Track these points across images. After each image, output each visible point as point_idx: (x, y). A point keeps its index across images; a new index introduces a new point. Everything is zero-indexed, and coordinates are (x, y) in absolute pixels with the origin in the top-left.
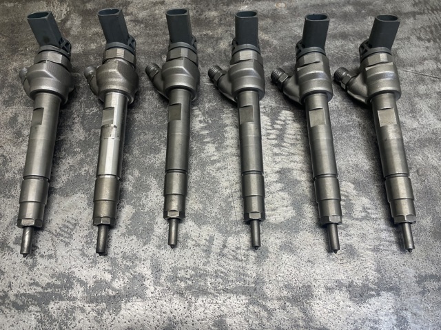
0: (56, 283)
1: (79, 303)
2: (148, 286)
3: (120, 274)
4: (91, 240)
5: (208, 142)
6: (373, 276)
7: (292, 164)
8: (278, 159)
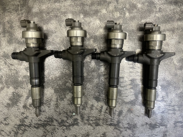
0: (48, 120)
1: (57, 127)
2: (79, 122)
3: (69, 118)
4: (58, 106)
5: (102, 66)
6: (159, 121)
7: (137, 77)
8: (131, 74)
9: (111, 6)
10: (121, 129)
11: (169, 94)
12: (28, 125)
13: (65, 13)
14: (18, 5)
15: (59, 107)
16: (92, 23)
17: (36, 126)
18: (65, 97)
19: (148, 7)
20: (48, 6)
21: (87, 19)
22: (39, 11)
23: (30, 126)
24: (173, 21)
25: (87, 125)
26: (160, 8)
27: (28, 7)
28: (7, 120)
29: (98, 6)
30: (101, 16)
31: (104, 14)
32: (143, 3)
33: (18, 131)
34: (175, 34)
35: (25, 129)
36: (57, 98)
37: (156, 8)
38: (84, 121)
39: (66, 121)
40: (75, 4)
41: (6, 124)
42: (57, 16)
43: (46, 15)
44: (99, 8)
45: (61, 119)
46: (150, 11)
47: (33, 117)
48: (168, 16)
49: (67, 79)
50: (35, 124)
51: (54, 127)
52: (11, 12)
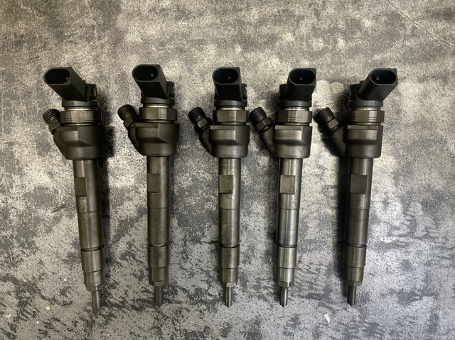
9: (303, 26)
10: (334, 307)
11: (440, 222)
12: (118, 303)
13: (199, 44)
14: (93, 26)
15: (190, 257)
16: (263, 64)
17: (137, 306)
18: (203, 234)
19: (387, 26)
20: (161, 29)
21: (251, 56)
22: (142, 39)
23: (121, 305)
24: (444, 55)
25: (255, 299)
26: (414, 28)
27: (116, 30)
28: (68, 294)
29: (275, 25)
30: (281, 48)
31: (289, 44)
32: (376, 18)
33: (94, 318)
34: (450, 84)
35: (110, 313)
36: (185, 238)
37: (405, 29)
38: (248, 289)
39: (206, 291)
40: (222, 22)
41: (65, 304)
42: (181, 51)
43: (157, 48)
44: (277, 29)
45: (194, 286)
46: (392, 36)
47: (129, 283)
48: (432, 45)
49: (207, 194)
50: (133, 300)
51: (178, 305)
52: (75, 43)
